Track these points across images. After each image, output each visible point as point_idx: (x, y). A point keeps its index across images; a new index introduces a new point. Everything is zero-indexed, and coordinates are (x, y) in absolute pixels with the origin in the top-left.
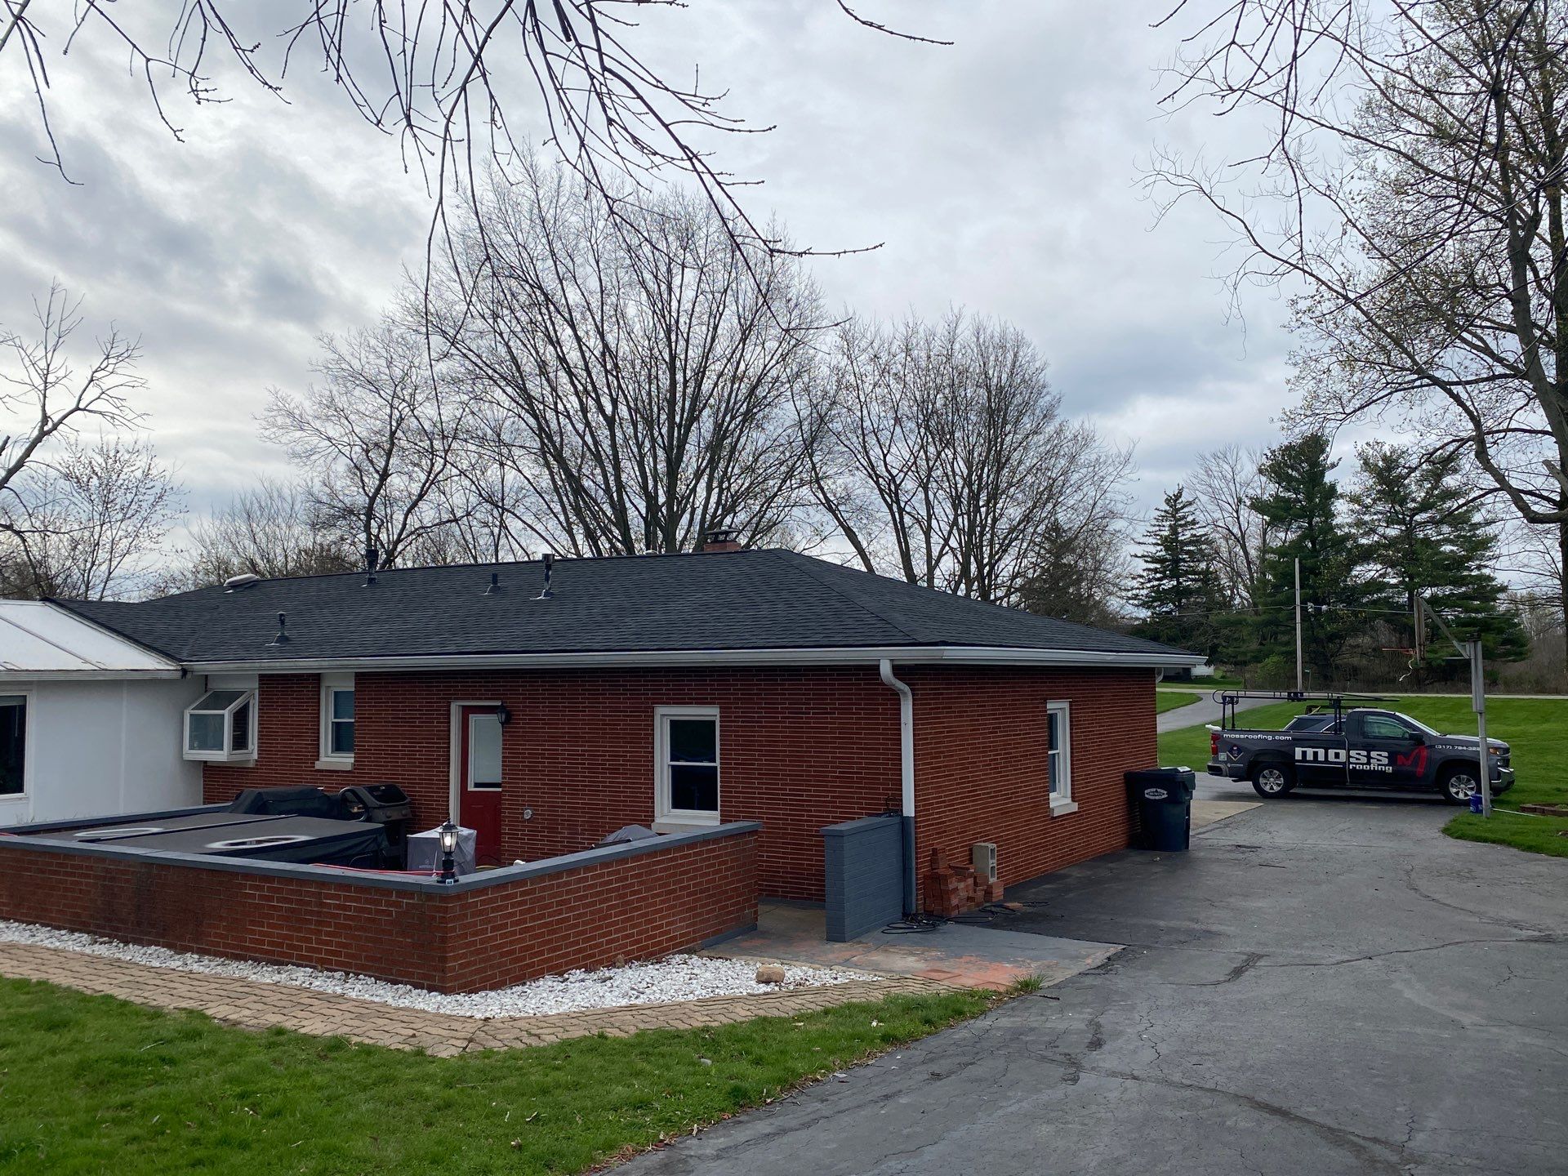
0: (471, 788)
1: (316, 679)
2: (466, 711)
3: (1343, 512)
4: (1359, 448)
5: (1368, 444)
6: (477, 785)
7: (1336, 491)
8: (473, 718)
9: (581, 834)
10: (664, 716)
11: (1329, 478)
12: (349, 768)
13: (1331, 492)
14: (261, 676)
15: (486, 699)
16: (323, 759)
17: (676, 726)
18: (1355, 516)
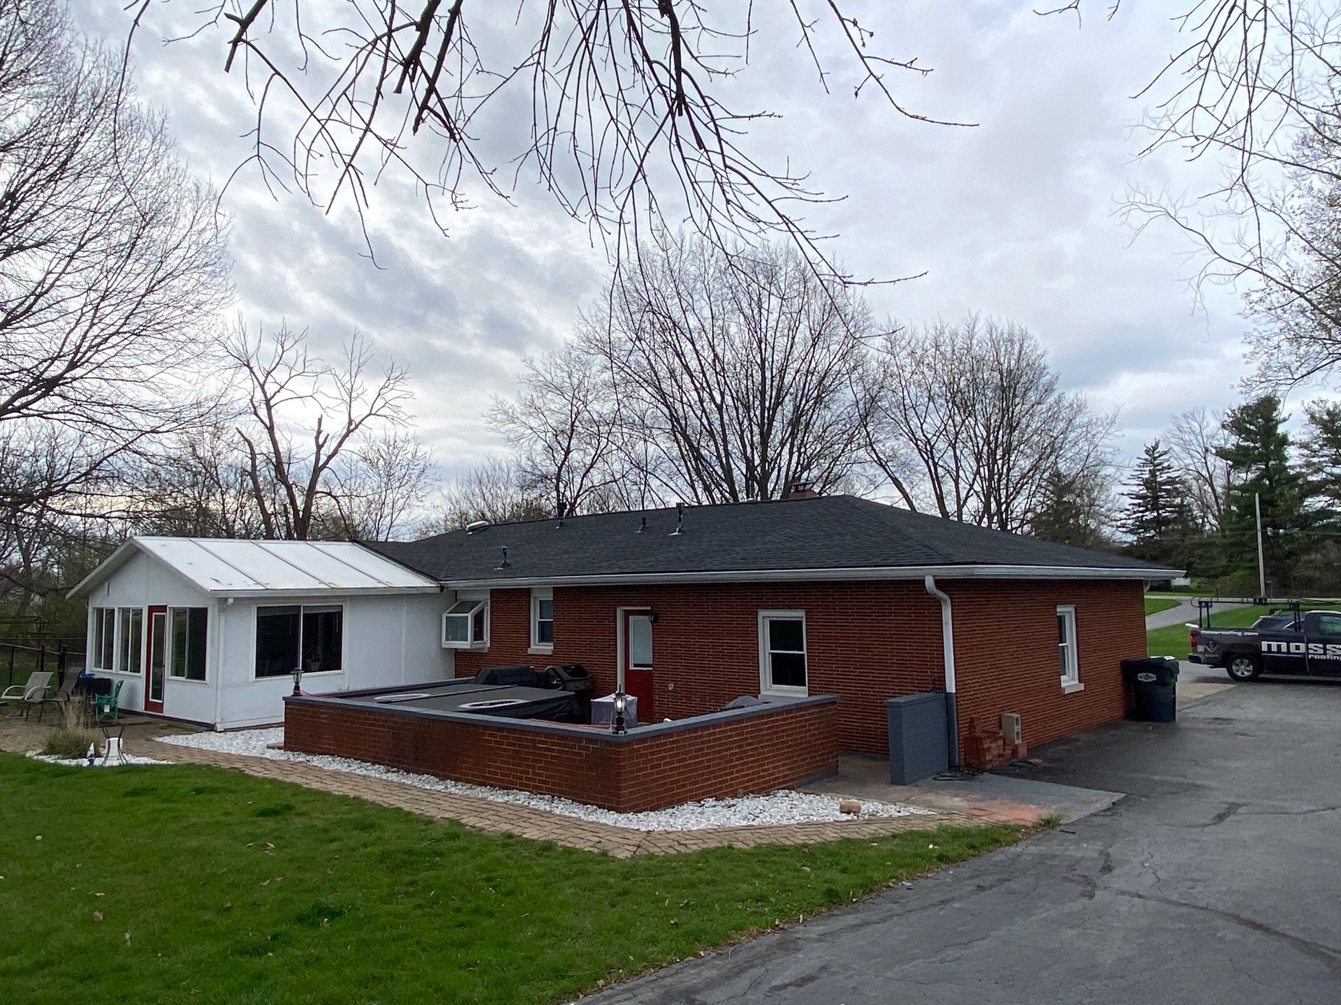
0: (632, 668)
1: (526, 593)
2: (627, 614)
3: (1294, 457)
4: (1306, 405)
5: (1313, 402)
6: (635, 665)
7: (1287, 440)
8: (632, 618)
9: (708, 702)
10: (765, 618)
11: (1281, 430)
12: (550, 653)
13: (1284, 441)
14: (491, 590)
15: (640, 605)
16: (533, 647)
17: (773, 624)
18: (1305, 459)
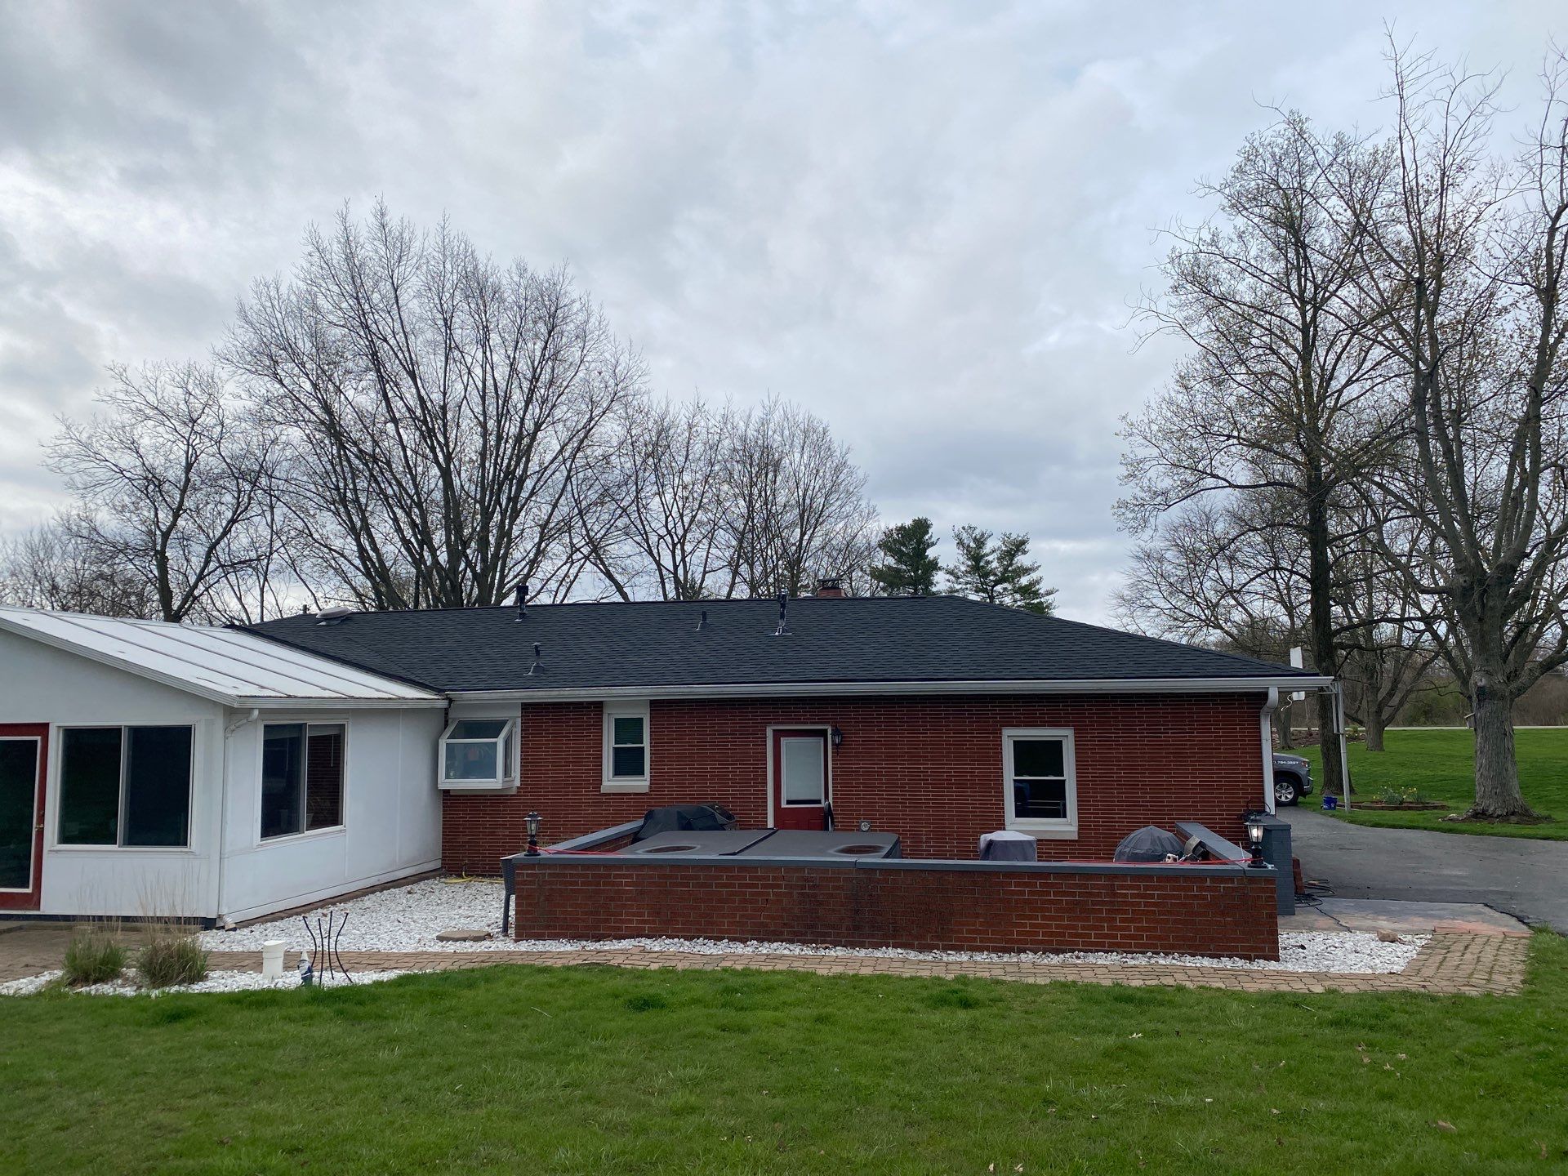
0: (784, 805)
1: (598, 707)
2: (778, 734)
6: (789, 802)
7: (937, 564)
8: (784, 741)
9: (926, 842)
10: (1010, 736)
11: (931, 553)
12: (646, 790)
13: (934, 566)
14: (523, 705)
15: (812, 723)
16: (605, 783)
17: (1019, 746)
18: (949, 584)
